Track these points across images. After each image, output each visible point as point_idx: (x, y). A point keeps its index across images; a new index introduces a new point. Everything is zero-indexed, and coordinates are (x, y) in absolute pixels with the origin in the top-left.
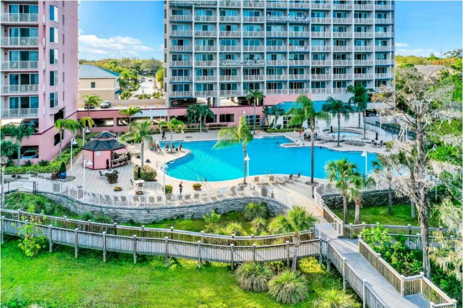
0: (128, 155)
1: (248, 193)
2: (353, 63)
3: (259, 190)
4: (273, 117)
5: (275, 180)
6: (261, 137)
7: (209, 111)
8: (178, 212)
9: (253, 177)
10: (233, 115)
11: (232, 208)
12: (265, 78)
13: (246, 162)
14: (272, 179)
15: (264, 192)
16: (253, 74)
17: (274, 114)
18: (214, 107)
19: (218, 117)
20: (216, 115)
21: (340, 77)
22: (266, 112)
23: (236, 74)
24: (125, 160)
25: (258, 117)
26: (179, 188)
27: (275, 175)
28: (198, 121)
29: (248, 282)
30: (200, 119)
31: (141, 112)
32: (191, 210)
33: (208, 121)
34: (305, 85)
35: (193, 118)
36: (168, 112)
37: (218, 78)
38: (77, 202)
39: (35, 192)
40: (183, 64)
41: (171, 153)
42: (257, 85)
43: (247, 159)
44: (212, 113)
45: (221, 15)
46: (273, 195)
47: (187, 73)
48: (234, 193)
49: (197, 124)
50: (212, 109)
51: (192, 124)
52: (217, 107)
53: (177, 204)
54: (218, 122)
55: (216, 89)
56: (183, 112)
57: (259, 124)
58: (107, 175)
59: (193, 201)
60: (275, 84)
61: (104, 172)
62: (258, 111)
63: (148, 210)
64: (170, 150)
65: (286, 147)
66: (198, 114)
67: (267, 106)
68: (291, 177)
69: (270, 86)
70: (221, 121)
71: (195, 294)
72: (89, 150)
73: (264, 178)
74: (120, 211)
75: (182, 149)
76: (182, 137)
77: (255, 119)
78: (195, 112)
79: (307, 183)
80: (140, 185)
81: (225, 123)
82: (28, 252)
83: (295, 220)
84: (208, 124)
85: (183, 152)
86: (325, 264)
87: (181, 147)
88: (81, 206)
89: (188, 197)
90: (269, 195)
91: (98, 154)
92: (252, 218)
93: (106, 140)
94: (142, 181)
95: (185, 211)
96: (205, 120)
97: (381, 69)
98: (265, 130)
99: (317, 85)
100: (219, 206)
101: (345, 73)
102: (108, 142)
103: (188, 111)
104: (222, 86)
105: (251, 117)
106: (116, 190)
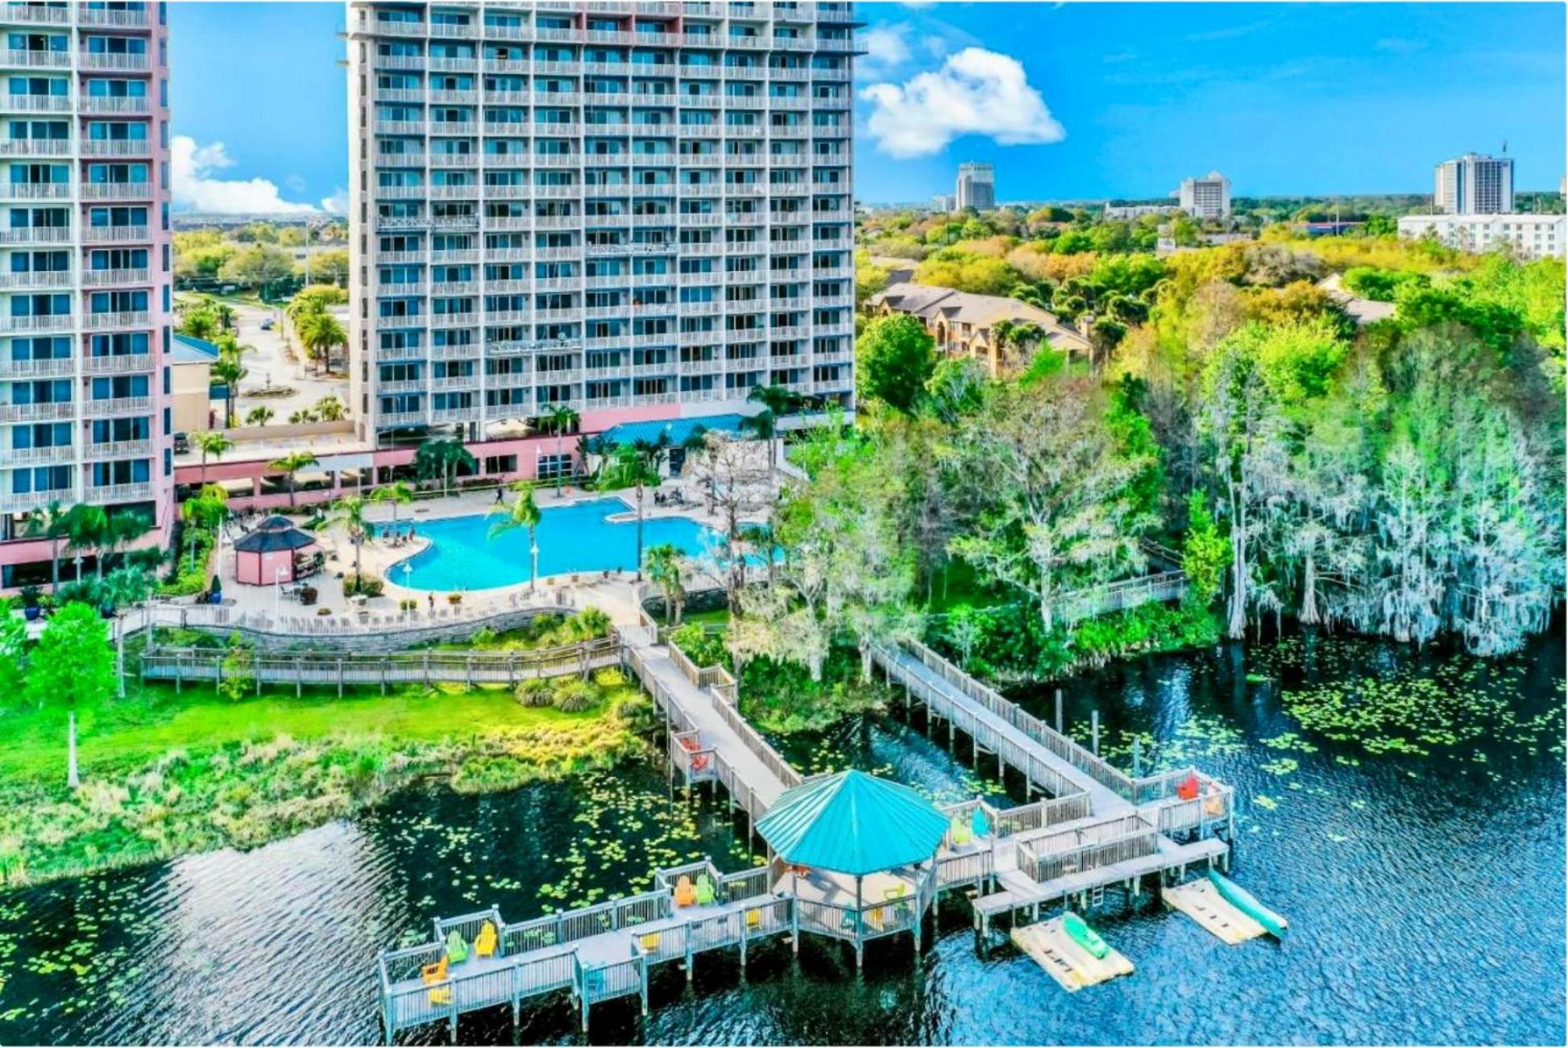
0: (319, 556)
1: (536, 602)
2: (769, 334)
3: (552, 598)
4: (598, 459)
5: (581, 580)
6: (571, 503)
7: (464, 452)
8: (429, 635)
9: (544, 579)
10: (514, 457)
11: (512, 625)
12: (583, 374)
13: (532, 556)
14: (575, 579)
15: (560, 599)
16: (557, 368)
17: (600, 452)
18: (472, 442)
19: (483, 464)
20: (477, 461)
21: (743, 364)
22: (584, 447)
23: (520, 370)
24: (316, 565)
25: (567, 457)
26: (428, 603)
27: (581, 575)
28: (439, 475)
29: (529, 697)
30: (445, 470)
31: (317, 463)
32: (449, 631)
33: (459, 474)
34: (669, 385)
35: (429, 469)
36: (375, 460)
37: (481, 382)
38: (267, 634)
39: (185, 627)
40: (406, 355)
41: (395, 546)
42: (566, 392)
43: (535, 550)
44: (470, 456)
45: (488, 246)
46: (573, 602)
47: (413, 376)
48: (515, 604)
49: (438, 482)
50: (469, 448)
51: (425, 483)
52: (479, 442)
53: (428, 624)
54: (483, 474)
55: (478, 405)
56: (407, 456)
57: (569, 473)
58: (296, 591)
59: (451, 618)
60: (606, 386)
61: (291, 587)
62: (566, 445)
63: (385, 635)
64: (391, 541)
65: (616, 521)
66: (439, 461)
67: (584, 434)
68: (606, 574)
69: (594, 390)
70: (488, 472)
71: (466, 714)
72: (251, 551)
73: (562, 579)
74: (342, 640)
75: (415, 538)
76: (407, 510)
77: (560, 462)
78: (432, 455)
79: (632, 582)
80: (362, 603)
81: (497, 476)
82: (234, 695)
83: (586, 621)
84: (460, 480)
85: (417, 543)
86: (626, 673)
87: (413, 533)
88: (275, 639)
89: (444, 613)
90: (569, 602)
91: (268, 557)
92: (540, 635)
93: (280, 530)
94: (364, 597)
95: (441, 632)
96: (455, 471)
97: (827, 345)
98: (582, 486)
99: (694, 384)
100: (492, 623)
101: (754, 355)
102: (284, 534)
103: (418, 454)
104: (491, 397)
105: (553, 458)
106: (320, 614)
